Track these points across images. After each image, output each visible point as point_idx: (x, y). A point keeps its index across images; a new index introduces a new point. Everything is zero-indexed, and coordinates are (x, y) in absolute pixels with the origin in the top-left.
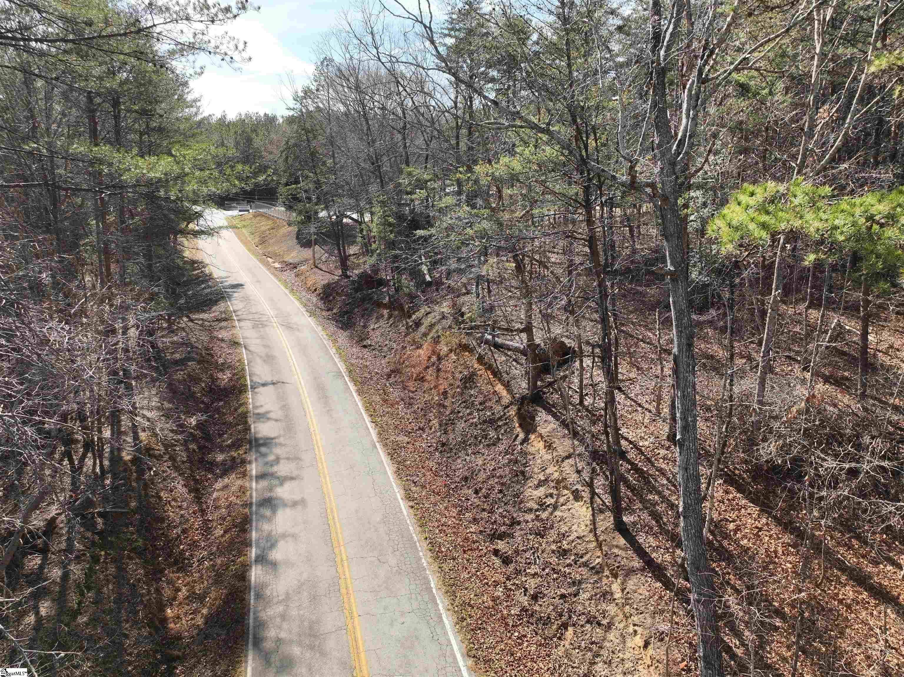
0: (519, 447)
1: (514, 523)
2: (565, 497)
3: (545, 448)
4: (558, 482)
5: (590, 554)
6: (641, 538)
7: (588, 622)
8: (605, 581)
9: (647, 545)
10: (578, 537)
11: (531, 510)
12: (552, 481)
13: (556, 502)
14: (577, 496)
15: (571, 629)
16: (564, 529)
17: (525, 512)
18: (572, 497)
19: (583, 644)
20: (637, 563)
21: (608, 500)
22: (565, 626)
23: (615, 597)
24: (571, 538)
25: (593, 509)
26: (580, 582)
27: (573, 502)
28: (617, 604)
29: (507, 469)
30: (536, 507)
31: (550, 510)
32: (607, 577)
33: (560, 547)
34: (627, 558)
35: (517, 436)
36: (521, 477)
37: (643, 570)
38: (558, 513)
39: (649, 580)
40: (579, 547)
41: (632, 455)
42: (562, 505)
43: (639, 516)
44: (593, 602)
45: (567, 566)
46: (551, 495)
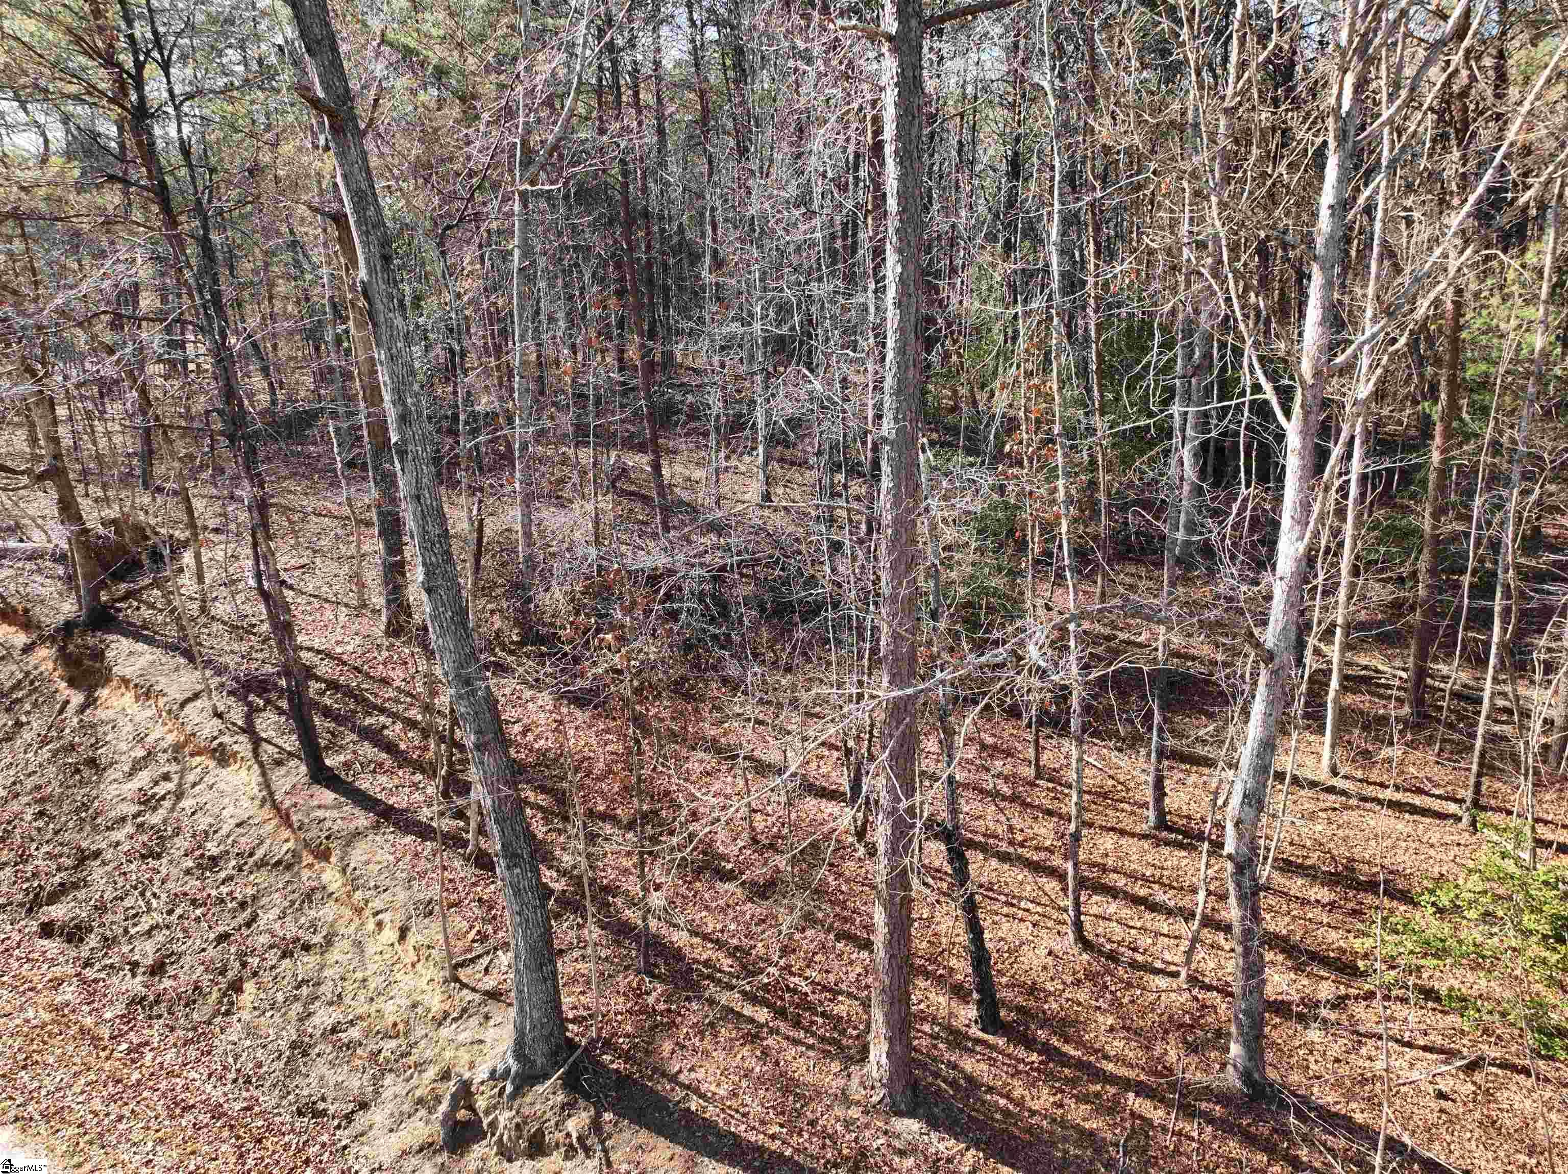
0: (75, 720)
1: (83, 858)
2: (199, 770)
3: (137, 699)
4: (178, 748)
5: (268, 841)
6: (364, 784)
7: (284, 956)
8: (306, 874)
9: (378, 789)
10: (238, 825)
11: (123, 819)
12: (165, 751)
13: (180, 785)
14: (223, 756)
15: (249, 987)
16: (203, 822)
17: (108, 829)
18: (212, 764)
19: (280, 997)
20: (363, 820)
21: (291, 742)
22: (237, 987)
23: (330, 890)
24: (223, 832)
25: (261, 765)
26: (255, 898)
27: (219, 771)
28: (337, 900)
29: (51, 770)
30: (135, 809)
31: (167, 804)
32: (309, 866)
33: (202, 856)
34: (343, 819)
35: (67, 702)
36: (86, 773)
37: (376, 827)
38: (187, 803)
39: (391, 837)
40: (243, 840)
41: (325, 669)
42: (194, 785)
43: (354, 752)
44: (288, 919)
45: (223, 883)
46: (166, 777)
